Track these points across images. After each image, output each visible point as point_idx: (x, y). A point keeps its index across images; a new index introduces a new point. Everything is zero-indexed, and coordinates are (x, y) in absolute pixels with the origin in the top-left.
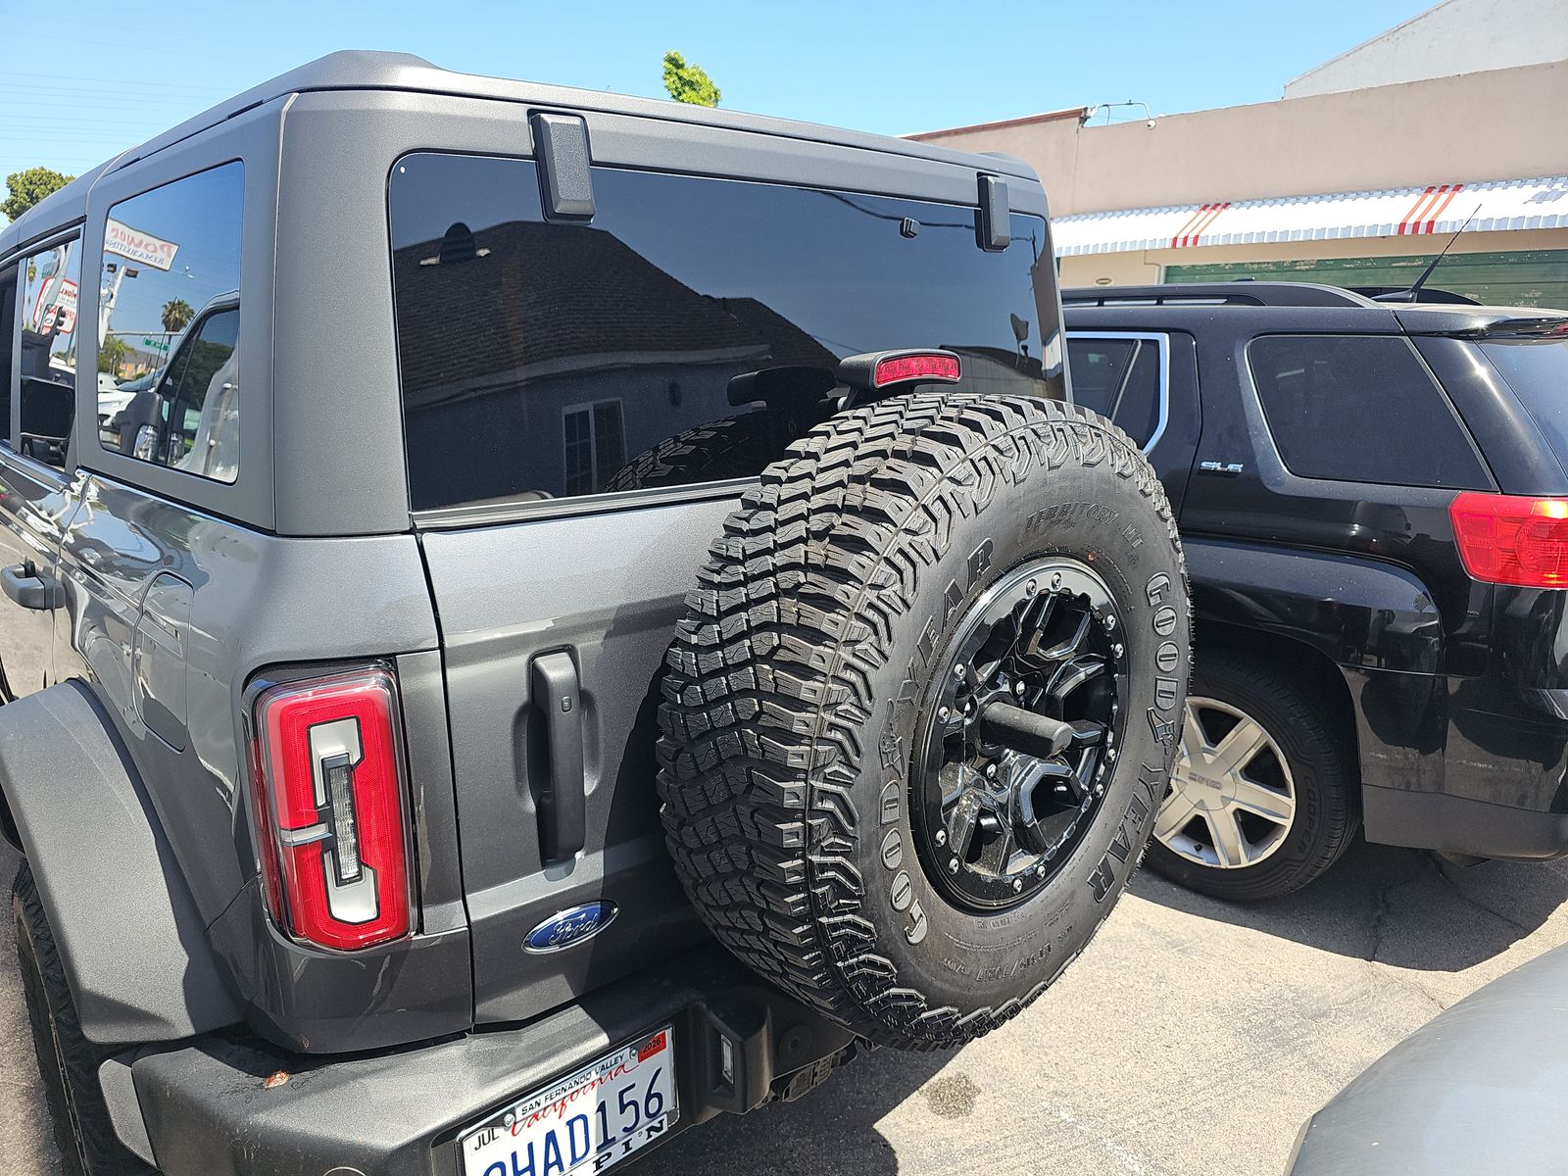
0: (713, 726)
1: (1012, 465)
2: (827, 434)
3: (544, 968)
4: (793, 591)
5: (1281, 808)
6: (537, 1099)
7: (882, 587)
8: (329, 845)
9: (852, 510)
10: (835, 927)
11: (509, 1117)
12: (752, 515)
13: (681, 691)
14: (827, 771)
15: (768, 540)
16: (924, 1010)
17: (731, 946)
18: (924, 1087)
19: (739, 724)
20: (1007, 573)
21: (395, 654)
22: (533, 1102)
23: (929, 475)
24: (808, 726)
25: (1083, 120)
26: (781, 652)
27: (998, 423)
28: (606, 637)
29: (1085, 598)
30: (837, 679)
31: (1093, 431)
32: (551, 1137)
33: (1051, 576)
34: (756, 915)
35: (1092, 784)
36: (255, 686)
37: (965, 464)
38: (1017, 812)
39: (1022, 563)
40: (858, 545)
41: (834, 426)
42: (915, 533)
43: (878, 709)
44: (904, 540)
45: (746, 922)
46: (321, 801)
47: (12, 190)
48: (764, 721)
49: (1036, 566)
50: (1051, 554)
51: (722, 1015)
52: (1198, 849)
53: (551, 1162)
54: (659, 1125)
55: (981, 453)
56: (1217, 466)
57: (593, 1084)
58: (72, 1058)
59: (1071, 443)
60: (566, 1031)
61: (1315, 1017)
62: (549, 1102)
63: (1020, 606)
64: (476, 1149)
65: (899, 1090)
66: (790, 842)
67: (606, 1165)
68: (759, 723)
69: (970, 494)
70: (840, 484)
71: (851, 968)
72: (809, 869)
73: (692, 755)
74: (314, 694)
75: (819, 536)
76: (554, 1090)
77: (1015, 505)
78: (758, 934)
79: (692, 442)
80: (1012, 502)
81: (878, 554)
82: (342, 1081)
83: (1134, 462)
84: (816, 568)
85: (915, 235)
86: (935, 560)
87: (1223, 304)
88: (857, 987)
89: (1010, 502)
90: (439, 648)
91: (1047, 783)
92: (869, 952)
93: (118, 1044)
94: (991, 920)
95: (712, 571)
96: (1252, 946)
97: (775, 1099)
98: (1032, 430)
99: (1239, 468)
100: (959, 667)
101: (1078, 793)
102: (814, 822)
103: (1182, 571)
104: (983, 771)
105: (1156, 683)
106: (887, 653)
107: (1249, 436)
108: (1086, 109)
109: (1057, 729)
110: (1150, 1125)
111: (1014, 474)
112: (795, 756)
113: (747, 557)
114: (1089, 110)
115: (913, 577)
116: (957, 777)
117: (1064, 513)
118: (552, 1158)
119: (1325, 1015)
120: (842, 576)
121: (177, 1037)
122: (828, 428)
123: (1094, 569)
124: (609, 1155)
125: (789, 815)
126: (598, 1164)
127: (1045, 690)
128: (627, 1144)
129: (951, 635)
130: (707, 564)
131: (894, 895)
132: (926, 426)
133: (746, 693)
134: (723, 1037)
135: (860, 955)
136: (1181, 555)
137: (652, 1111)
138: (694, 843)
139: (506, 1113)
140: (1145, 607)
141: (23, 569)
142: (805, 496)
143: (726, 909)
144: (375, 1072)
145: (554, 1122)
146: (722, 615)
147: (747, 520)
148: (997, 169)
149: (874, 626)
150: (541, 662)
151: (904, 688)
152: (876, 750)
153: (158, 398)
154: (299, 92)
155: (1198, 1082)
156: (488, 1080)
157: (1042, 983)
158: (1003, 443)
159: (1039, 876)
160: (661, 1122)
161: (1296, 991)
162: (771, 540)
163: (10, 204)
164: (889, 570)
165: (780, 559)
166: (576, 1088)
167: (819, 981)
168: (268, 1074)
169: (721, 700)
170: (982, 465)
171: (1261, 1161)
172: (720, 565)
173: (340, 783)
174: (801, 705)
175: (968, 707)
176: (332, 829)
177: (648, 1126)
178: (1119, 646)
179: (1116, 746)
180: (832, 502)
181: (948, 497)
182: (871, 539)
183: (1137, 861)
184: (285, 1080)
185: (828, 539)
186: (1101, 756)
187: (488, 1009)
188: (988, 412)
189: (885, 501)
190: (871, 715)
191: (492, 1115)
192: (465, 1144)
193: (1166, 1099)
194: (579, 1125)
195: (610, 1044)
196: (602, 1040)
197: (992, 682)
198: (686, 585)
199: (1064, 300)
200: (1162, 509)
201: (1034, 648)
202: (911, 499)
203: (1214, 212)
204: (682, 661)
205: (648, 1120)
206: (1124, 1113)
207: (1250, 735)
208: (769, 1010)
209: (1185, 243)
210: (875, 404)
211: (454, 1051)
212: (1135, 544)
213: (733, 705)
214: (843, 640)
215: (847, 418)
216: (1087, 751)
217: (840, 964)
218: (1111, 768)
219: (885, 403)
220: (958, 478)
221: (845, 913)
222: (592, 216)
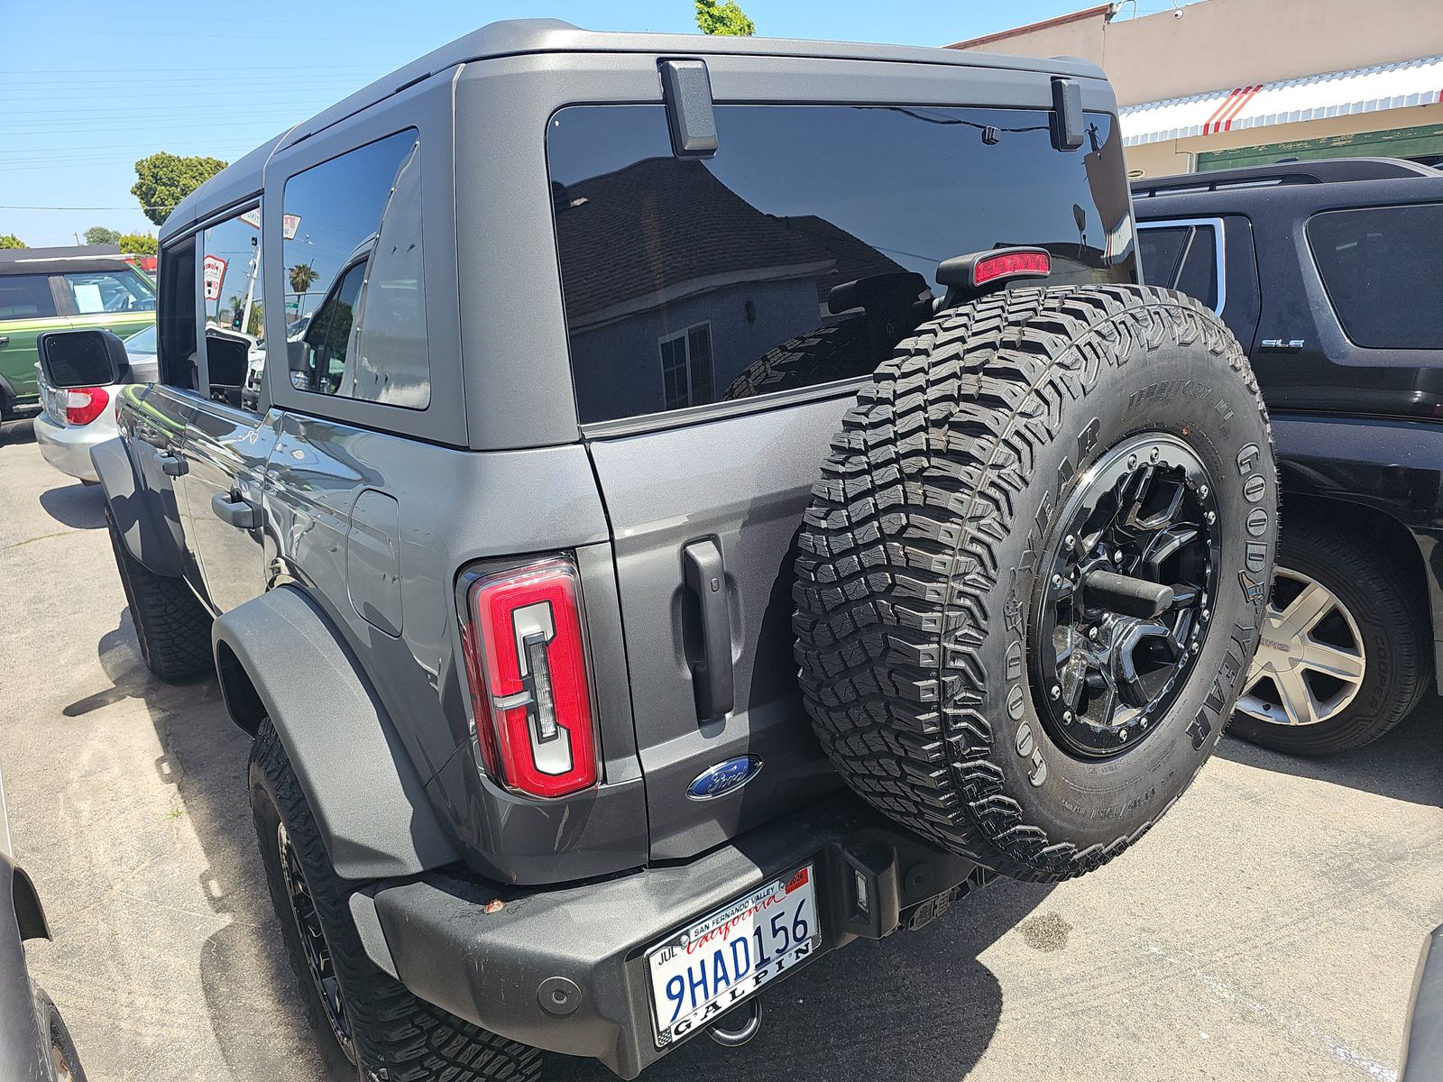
0: (847, 599)
1: (1115, 348)
2: (934, 332)
3: (703, 813)
4: (919, 476)
5: (1352, 667)
6: (706, 923)
7: (1002, 467)
8: (532, 709)
9: (968, 398)
10: (968, 771)
11: (684, 938)
12: (870, 410)
13: (815, 570)
14: (958, 634)
15: (888, 431)
16: (1045, 845)
17: (865, 792)
18: (1020, 924)
19: (873, 596)
20: (1110, 449)
21: (574, 548)
22: (703, 925)
23: (1039, 362)
24: (939, 595)
25: (1109, 16)
26: (910, 530)
27: (1099, 310)
28: (743, 526)
29: (1180, 470)
30: (964, 551)
31: (1186, 312)
32: (718, 956)
33: (1150, 450)
34: (894, 762)
35: (1188, 642)
36: (464, 580)
37: (1072, 350)
38: (1120, 668)
39: (1124, 439)
40: (977, 429)
41: (939, 324)
42: (1030, 416)
43: (1001, 577)
44: (1020, 423)
45: (884, 770)
46: (524, 672)
47: (140, 175)
48: (897, 592)
49: (1135, 442)
50: (1149, 430)
51: (855, 854)
52: (1267, 708)
53: (719, 977)
54: (805, 948)
55: (1086, 338)
56: (1279, 343)
57: (750, 911)
58: (320, 894)
59: (1167, 326)
60: (725, 867)
61: (1392, 860)
62: (716, 926)
63: (1122, 479)
64: (660, 964)
65: (996, 927)
66: (927, 697)
67: (764, 981)
68: (893, 594)
69: (1078, 377)
70: (954, 375)
71: (982, 807)
72: (944, 719)
73: (829, 625)
74: (516, 582)
75: (938, 424)
76: (719, 916)
77: (1118, 386)
78: (895, 779)
79: (800, 350)
80: (1116, 383)
81: (997, 437)
82: (548, 907)
83: (1224, 340)
84: (938, 453)
85: (997, 141)
86: (1049, 440)
87: (1277, 185)
88: (988, 824)
89: (1115, 382)
90: (610, 540)
91: (1144, 643)
92: (997, 793)
93: (364, 879)
94: (1100, 767)
95: (836, 463)
96: (1325, 797)
97: (900, 928)
98: (1131, 314)
99: (1300, 343)
100: (1069, 537)
101: (1175, 652)
102: (947, 679)
103: (1270, 441)
104: (1086, 632)
105: (1247, 547)
106: (1009, 526)
107: (1310, 311)
108: (1111, 5)
109: (1158, 592)
110: (1236, 957)
111: (1117, 356)
112: (929, 621)
113: (869, 448)
114: (1114, 6)
115: (1029, 456)
116: (1067, 638)
117: (1162, 390)
118: (720, 974)
119: (1401, 858)
120: (965, 458)
121: (409, 873)
122: (933, 327)
123: (1186, 441)
124: (766, 972)
125: (925, 673)
126: (757, 979)
127: (1141, 558)
128: (780, 963)
129: (1062, 508)
130: (829, 457)
131: (1019, 743)
132: (1031, 318)
133: (877, 568)
134: (857, 872)
135: (990, 795)
136: (1268, 425)
137: (799, 935)
138: (833, 702)
139: (682, 934)
140: (1237, 475)
141: (229, 496)
142: (921, 389)
143: (862, 759)
144: (573, 900)
145: (719, 943)
146: (849, 501)
147: (866, 415)
148: (1069, 72)
149: (996, 502)
150: (691, 550)
151: (1024, 558)
152: (1000, 614)
153: (306, 346)
154: (466, 62)
155: (1280, 919)
156: (664, 907)
157: (1148, 823)
158: (1106, 328)
159: (1143, 727)
160: (807, 945)
161: (1371, 837)
162: (891, 430)
163: (140, 187)
164: (1007, 450)
165: (903, 447)
166: (737, 914)
167: (953, 819)
168: (487, 902)
169: (853, 576)
170: (1087, 350)
171: (1347, 989)
172: (844, 456)
173: (538, 657)
174: (932, 576)
175: (1072, 576)
176: (534, 695)
177: (797, 948)
178: (1211, 514)
179: (1209, 606)
180: (949, 393)
181: (1057, 381)
182: (990, 424)
183: (1231, 713)
184: (501, 907)
185: (947, 426)
186: (1196, 617)
187: (661, 848)
188: (1088, 300)
189: (999, 388)
190: (996, 582)
191: (670, 936)
192: (651, 959)
193: (1251, 934)
194: (740, 946)
195: (764, 878)
196: (757, 874)
197: (1094, 553)
198: (811, 478)
199: (1133, 192)
200: (1251, 383)
201: (1132, 519)
202: (1023, 385)
203: (1246, 96)
204: (813, 543)
205: (795, 943)
206: (1211, 947)
207: (1317, 599)
208: (895, 850)
209: (1216, 129)
210: (974, 302)
211: (634, 883)
212: (1227, 417)
213: (866, 579)
214: (969, 516)
215: (950, 315)
216: (1181, 612)
217: (972, 804)
218: (1205, 626)
219: (984, 300)
220: (1066, 363)
221: (977, 759)
222: (715, 150)
